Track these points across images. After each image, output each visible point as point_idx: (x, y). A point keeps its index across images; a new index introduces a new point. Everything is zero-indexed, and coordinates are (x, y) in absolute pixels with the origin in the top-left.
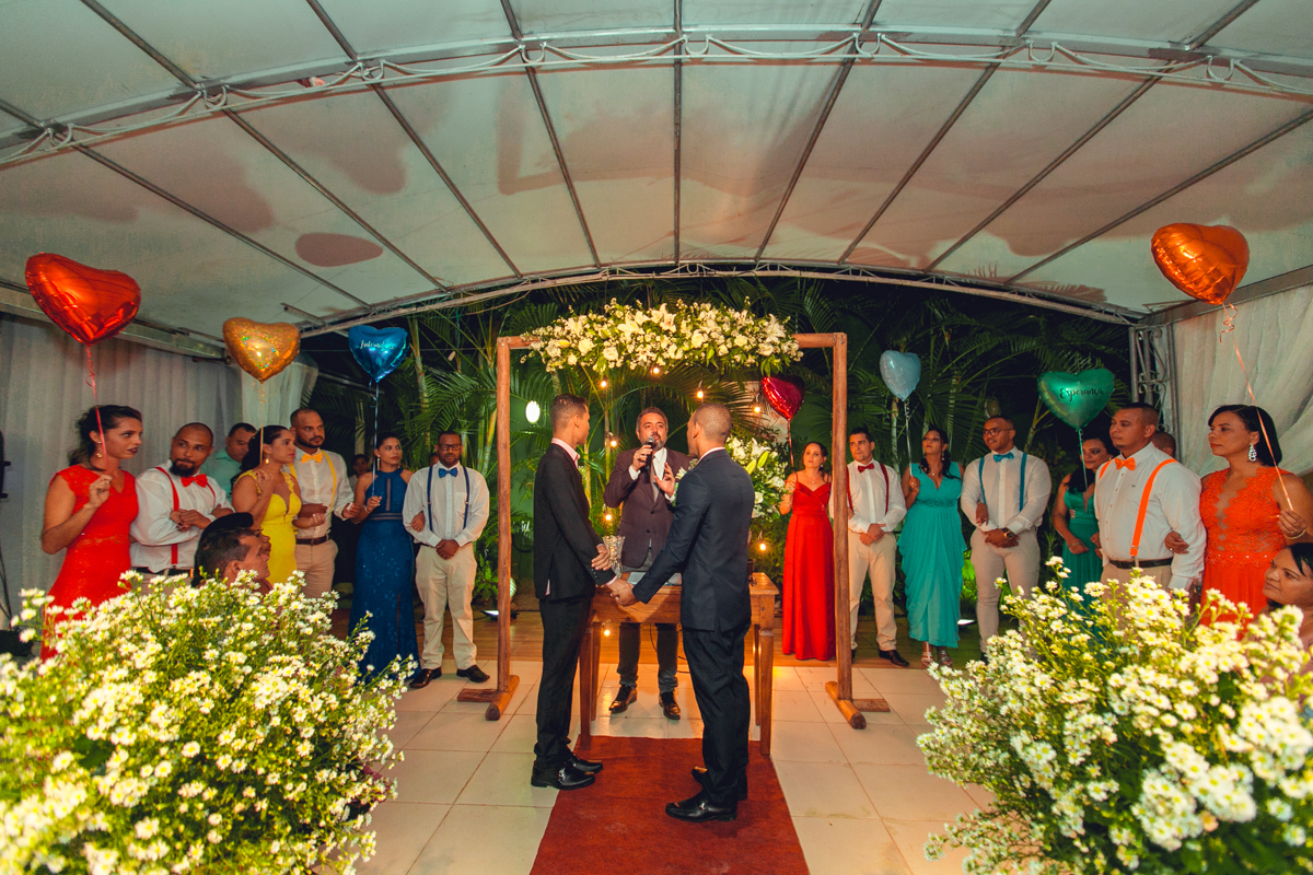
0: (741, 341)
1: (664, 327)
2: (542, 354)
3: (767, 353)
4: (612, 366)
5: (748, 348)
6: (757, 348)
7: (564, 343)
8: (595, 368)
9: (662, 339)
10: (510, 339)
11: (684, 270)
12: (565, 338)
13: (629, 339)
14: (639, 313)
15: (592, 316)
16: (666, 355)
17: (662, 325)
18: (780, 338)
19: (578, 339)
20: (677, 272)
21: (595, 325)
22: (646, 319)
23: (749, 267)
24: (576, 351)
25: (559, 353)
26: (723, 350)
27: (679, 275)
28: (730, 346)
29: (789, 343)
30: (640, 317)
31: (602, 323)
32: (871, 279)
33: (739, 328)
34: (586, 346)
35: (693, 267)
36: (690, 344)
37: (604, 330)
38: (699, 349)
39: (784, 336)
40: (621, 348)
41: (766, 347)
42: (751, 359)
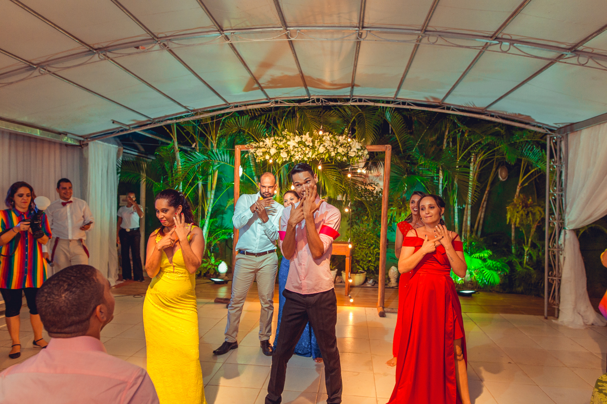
0: (340, 150)
1: (307, 144)
2: (254, 154)
3: (353, 156)
4: (284, 160)
5: (343, 154)
6: (348, 153)
7: (264, 150)
8: (277, 161)
9: (306, 149)
10: (241, 146)
11: (313, 102)
12: (264, 147)
13: (292, 149)
14: (297, 137)
15: (276, 138)
16: (308, 156)
17: (306, 143)
18: (358, 149)
19: (270, 149)
20: (309, 102)
21: (277, 142)
22: (300, 140)
23: (348, 100)
24: (269, 153)
25: (261, 154)
26: (333, 154)
27: (311, 104)
28: (336, 152)
29: (362, 151)
30: (297, 139)
31: (281, 141)
32: (412, 107)
33: (340, 144)
34: (273, 151)
35: (318, 100)
36: (318, 152)
37: (281, 144)
38: (322, 153)
39: (360, 148)
40: (288, 152)
41: (352, 153)
42: (345, 158)
